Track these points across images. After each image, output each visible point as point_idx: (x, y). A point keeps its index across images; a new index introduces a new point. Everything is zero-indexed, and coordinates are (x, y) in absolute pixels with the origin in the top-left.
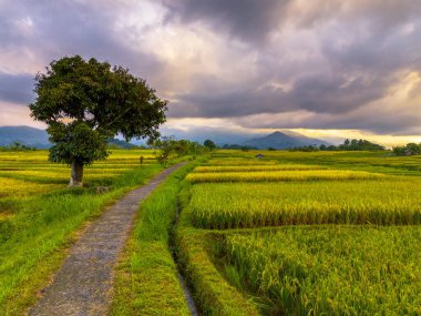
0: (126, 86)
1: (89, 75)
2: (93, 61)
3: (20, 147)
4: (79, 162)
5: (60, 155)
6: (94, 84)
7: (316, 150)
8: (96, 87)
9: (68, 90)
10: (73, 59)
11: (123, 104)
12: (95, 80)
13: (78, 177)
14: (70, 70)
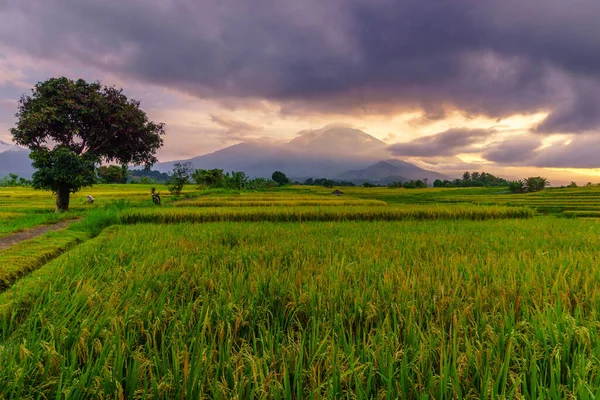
1: (74, 98)
2: (81, 81)
4: (64, 190)
5: (42, 181)
6: (78, 107)
8: (80, 110)
9: (49, 114)
11: (109, 128)
12: (80, 103)
13: (63, 204)
14: (55, 93)
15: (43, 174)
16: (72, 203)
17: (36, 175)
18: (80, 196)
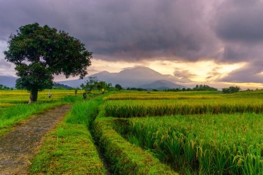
0: (66, 42)
1: (43, 34)
2: (46, 26)
3: (3, 87)
7: (180, 91)
8: (47, 41)
9: (29, 43)
10: (33, 25)
11: (64, 52)
12: (46, 38)
13: (34, 98)
14: (31, 31)
15: (23, 80)
16: (39, 98)
17: (18, 81)
18: (42, 94)
